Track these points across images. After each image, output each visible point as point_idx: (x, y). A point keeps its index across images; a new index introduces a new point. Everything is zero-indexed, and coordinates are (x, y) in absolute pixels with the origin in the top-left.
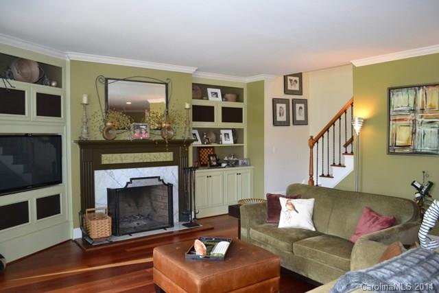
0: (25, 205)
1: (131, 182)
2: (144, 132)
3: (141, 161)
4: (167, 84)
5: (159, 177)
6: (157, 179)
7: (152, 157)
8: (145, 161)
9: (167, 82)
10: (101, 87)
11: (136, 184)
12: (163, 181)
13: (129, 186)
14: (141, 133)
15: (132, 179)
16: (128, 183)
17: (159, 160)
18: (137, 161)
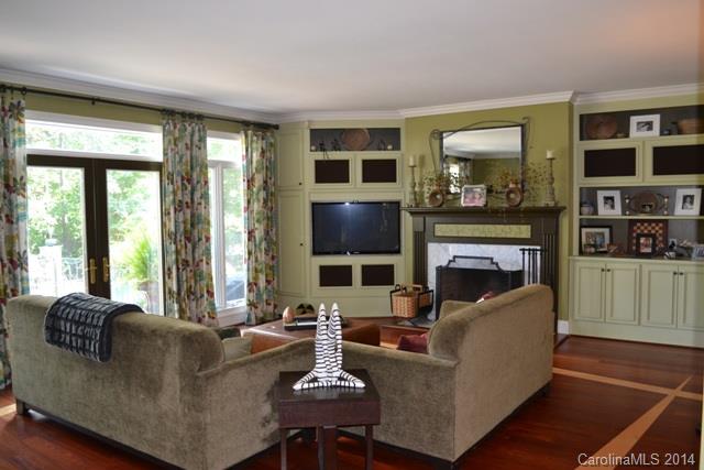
0: (349, 268)
1: (454, 261)
2: (477, 196)
3: (483, 235)
4: (522, 126)
5: (492, 259)
6: (489, 261)
7: (499, 232)
8: (489, 236)
9: (524, 122)
10: (436, 143)
11: (461, 264)
12: (497, 264)
13: (452, 265)
14: (474, 198)
15: (455, 257)
16: (450, 261)
17: (508, 236)
18: (477, 234)
